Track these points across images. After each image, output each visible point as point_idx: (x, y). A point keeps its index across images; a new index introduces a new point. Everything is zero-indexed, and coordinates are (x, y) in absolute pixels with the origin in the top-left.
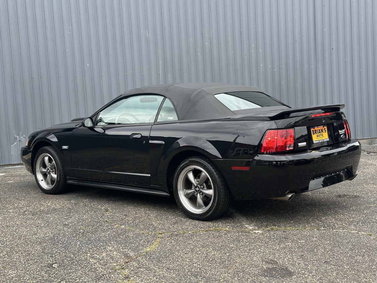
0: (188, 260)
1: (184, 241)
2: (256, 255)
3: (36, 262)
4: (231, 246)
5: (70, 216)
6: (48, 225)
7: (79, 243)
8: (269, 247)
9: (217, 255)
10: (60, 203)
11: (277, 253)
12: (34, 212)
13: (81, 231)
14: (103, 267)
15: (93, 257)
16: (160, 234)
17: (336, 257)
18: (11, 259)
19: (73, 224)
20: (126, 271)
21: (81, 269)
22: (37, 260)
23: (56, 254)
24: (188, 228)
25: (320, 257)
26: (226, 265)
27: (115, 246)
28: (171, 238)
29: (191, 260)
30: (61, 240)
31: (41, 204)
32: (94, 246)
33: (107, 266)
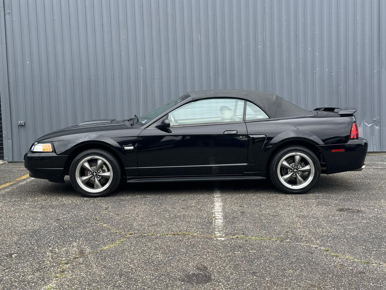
1: (145, 242)
2: (196, 260)
5: (70, 212)
6: (44, 218)
7: (53, 237)
8: (216, 254)
9: (161, 258)
11: (217, 260)
12: (45, 205)
13: (66, 226)
14: (51, 261)
15: (52, 251)
16: (130, 234)
19: (65, 219)
20: (67, 266)
21: (32, 260)
23: (24, 246)
26: (158, 267)
27: (81, 243)
28: (136, 239)
29: (132, 261)
30: (41, 233)
32: (63, 240)
33: (55, 260)
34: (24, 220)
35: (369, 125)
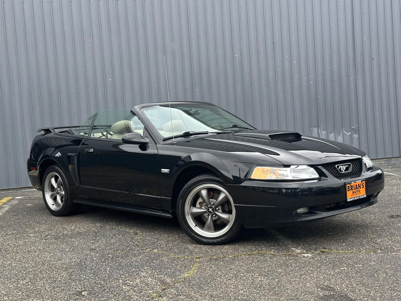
0: (232, 286)
1: (225, 265)
2: (309, 280)
3: (63, 290)
4: (279, 271)
5: (96, 240)
6: (73, 250)
7: (108, 269)
8: (322, 272)
9: (265, 281)
10: (84, 226)
11: (333, 278)
12: (57, 236)
13: (110, 255)
14: (138, 295)
15: (126, 284)
16: (197, 258)
18: (36, 287)
19: (100, 248)
20: (164, 299)
21: (114, 297)
22: (64, 287)
23: (85, 281)
24: (228, 252)
26: (276, 291)
27: (149, 272)
28: (210, 263)
29: (236, 287)
30: (89, 265)
31: (64, 227)
32: (126, 271)
33: (142, 294)
35: (348, 133)
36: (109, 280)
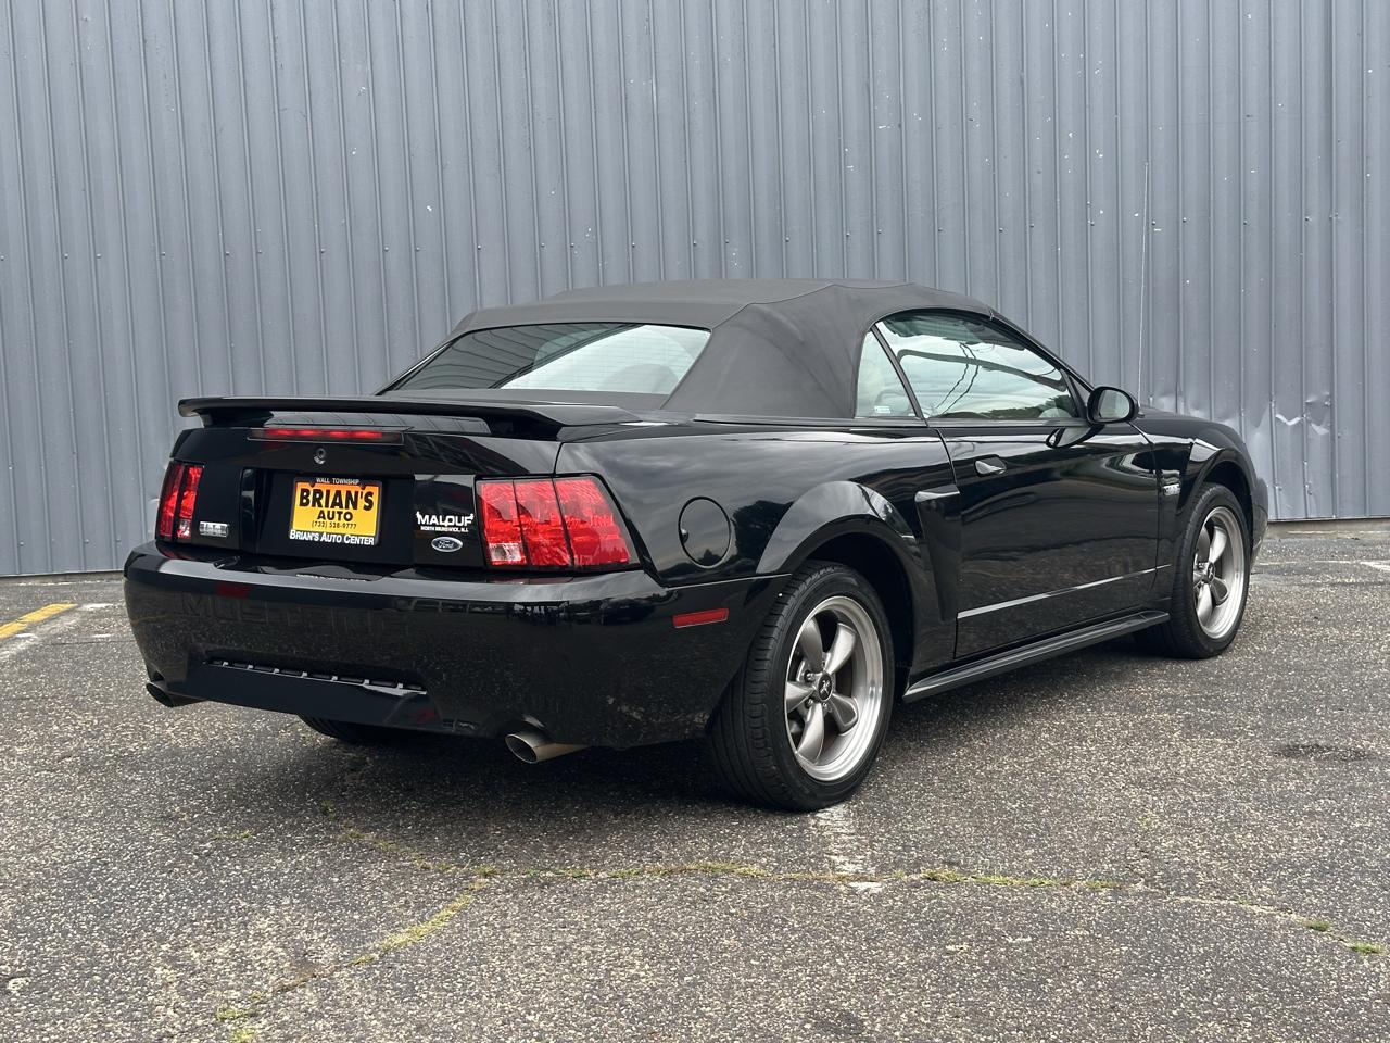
0: (519, 993)
1: (558, 909)
2: (800, 987)
4: (726, 942)
5: (208, 784)
6: (106, 814)
7: (163, 896)
8: (871, 955)
9: (648, 978)
11: (889, 984)
12: (97, 758)
13: (208, 845)
14: (183, 1004)
15: (174, 959)
16: (486, 875)
17: (1120, 1018)
19: (196, 816)
20: (257, 1026)
21: (97, 1006)
23: (49, 938)
24: (605, 857)
25: (1049, 1015)
26: (652, 1024)
27: (288, 918)
28: (514, 895)
29: (530, 996)
30: (110, 879)
31: (144, 728)
32: (212, 910)
33: (199, 1000)
34: (24, 824)
35: (1289, 420)
36: (130, 939)
